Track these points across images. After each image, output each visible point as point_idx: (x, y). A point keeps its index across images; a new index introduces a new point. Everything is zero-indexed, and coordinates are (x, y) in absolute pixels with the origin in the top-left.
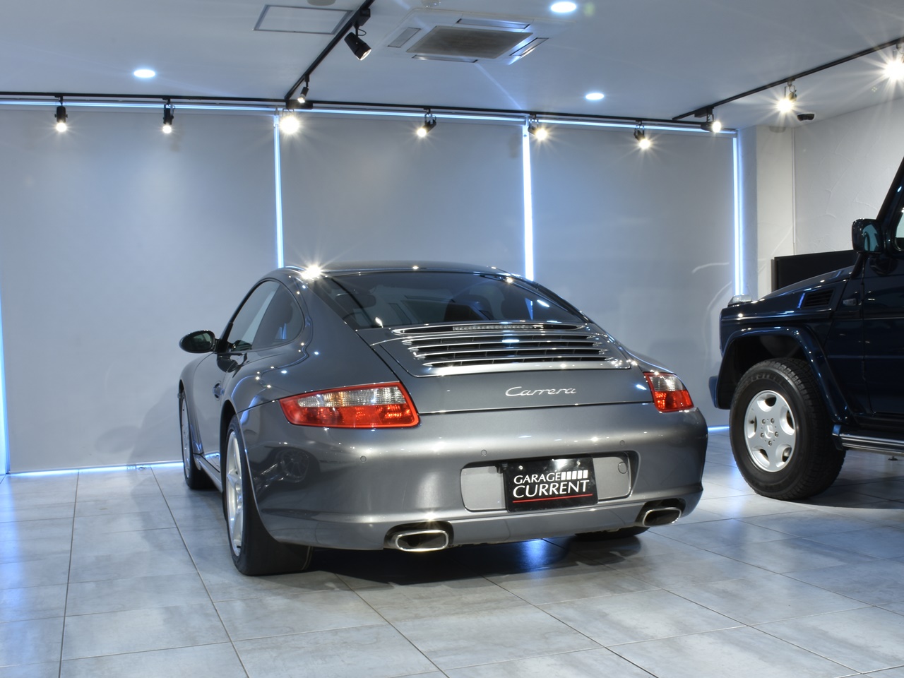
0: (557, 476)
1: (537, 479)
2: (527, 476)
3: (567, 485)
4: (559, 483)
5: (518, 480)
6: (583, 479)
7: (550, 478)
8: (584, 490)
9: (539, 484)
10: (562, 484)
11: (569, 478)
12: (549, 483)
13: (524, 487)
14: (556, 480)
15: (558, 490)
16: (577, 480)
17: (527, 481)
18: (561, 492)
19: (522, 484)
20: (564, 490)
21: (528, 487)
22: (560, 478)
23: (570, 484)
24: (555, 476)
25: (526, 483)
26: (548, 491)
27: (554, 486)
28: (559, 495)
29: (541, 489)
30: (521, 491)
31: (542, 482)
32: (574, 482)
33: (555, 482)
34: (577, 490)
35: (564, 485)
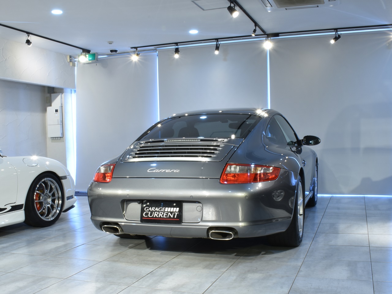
0: (163, 209)
1: (154, 210)
2: (150, 208)
3: (167, 214)
4: (164, 212)
5: (146, 209)
6: (176, 212)
7: (160, 210)
8: (175, 217)
9: (155, 212)
10: (165, 213)
11: (169, 211)
12: (159, 212)
13: (148, 212)
14: (163, 211)
15: (163, 215)
16: (173, 212)
17: (150, 210)
18: (164, 217)
19: (147, 211)
20: (165, 216)
21: (150, 212)
22: (165, 210)
23: (169, 213)
24: (162, 209)
25: (149, 211)
26: (158, 215)
27: (161, 214)
28: (163, 218)
29: (155, 214)
30: (147, 214)
31: (156, 211)
32: (171, 213)
33: (162, 211)
34: (172, 216)
35: (166, 214)
